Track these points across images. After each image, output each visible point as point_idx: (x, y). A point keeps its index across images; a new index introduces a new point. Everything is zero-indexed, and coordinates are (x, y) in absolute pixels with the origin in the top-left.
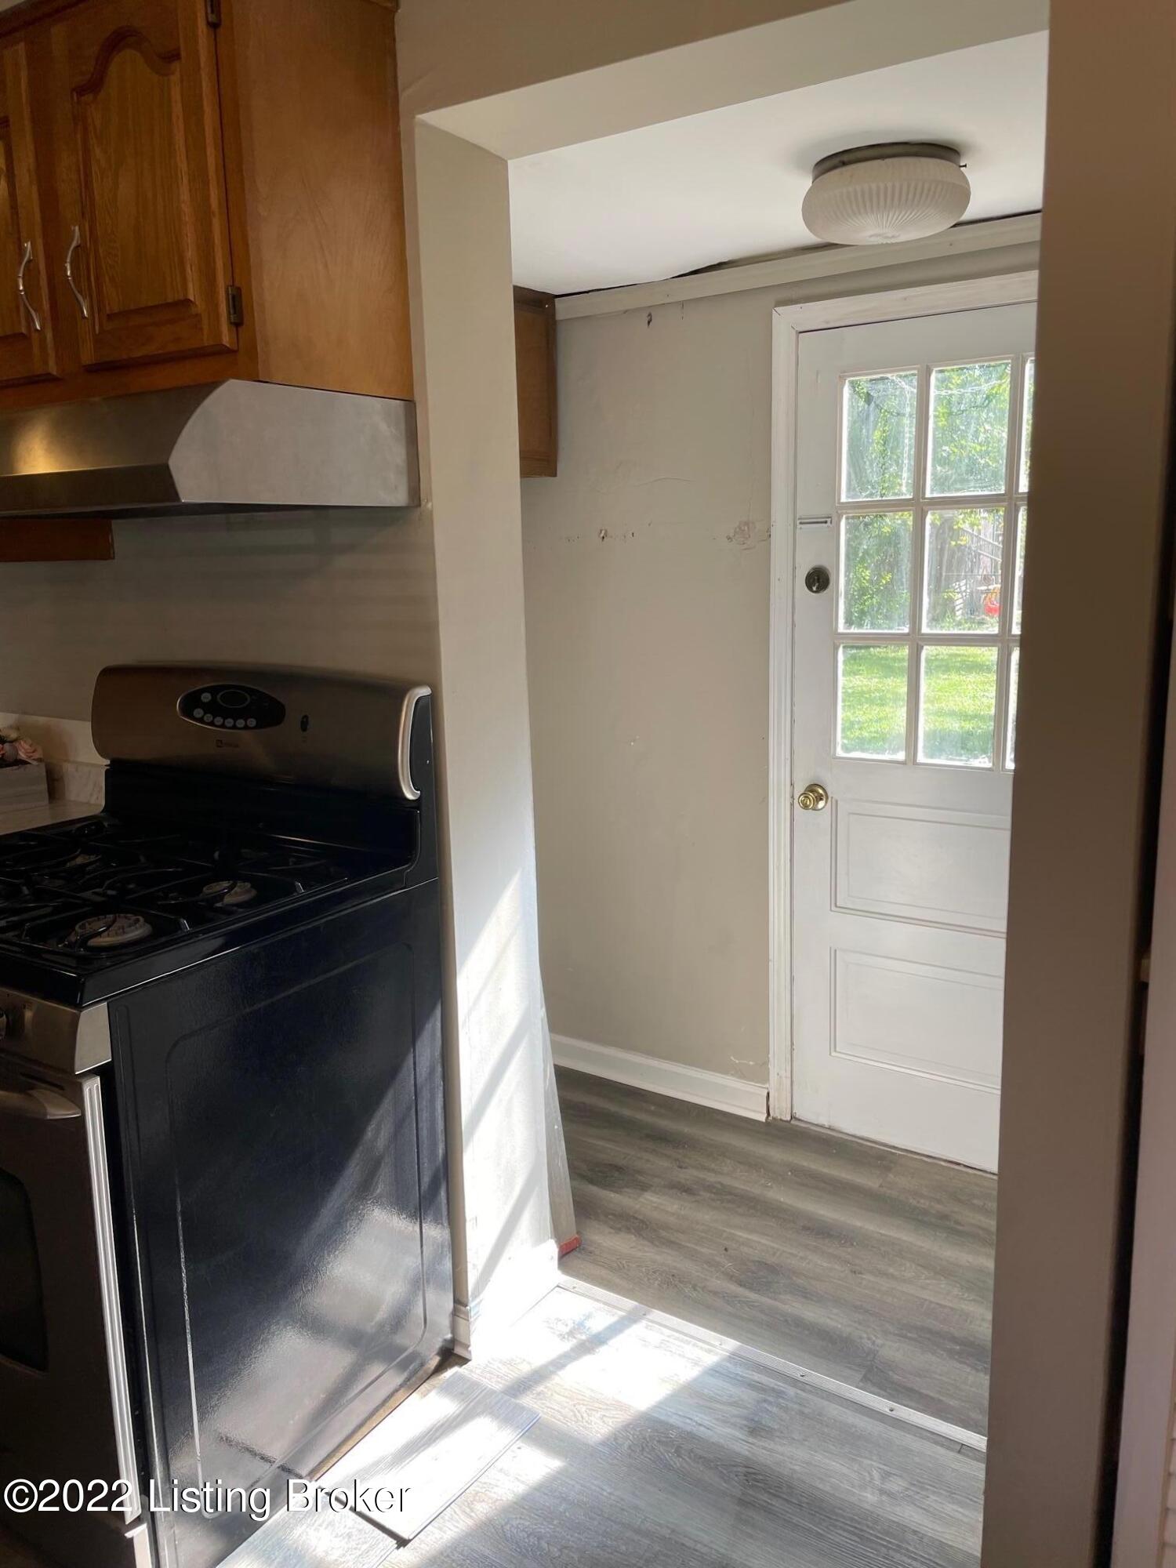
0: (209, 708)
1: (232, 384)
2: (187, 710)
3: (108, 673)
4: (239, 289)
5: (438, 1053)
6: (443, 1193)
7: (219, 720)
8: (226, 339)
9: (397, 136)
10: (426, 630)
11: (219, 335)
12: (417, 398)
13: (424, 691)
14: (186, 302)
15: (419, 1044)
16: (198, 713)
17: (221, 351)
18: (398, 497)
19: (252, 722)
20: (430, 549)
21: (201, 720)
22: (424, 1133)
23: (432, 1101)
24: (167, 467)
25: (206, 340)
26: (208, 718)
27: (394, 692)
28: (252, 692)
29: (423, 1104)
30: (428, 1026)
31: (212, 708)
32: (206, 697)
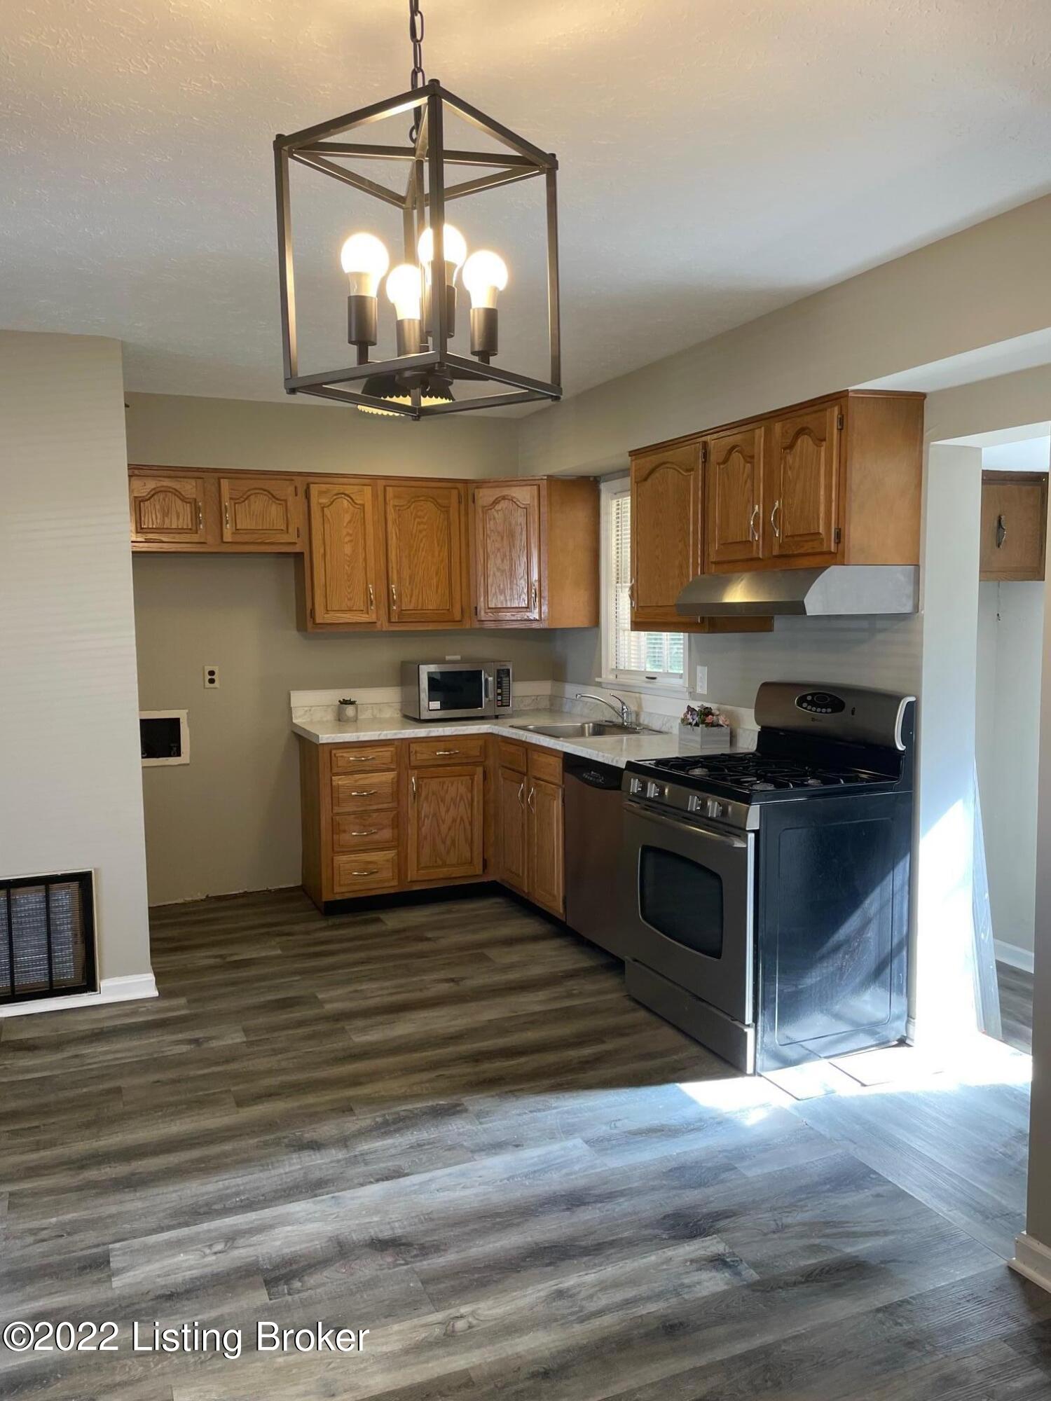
0: (809, 703)
1: (833, 568)
2: (800, 704)
3: (765, 685)
4: (840, 529)
5: (907, 878)
6: (904, 953)
7: (814, 709)
8: (833, 549)
9: (921, 452)
10: (916, 669)
11: (830, 547)
12: (921, 563)
13: (912, 699)
14: (819, 533)
15: (896, 871)
16: (805, 705)
17: (831, 553)
18: (908, 608)
19: (829, 710)
20: (922, 632)
21: (806, 708)
22: (896, 917)
23: (902, 903)
24: (803, 601)
25: (825, 549)
26: (809, 707)
27: (897, 699)
28: (831, 696)
29: (896, 902)
30: (901, 864)
31: (811, 703)
32: (809, 698)
